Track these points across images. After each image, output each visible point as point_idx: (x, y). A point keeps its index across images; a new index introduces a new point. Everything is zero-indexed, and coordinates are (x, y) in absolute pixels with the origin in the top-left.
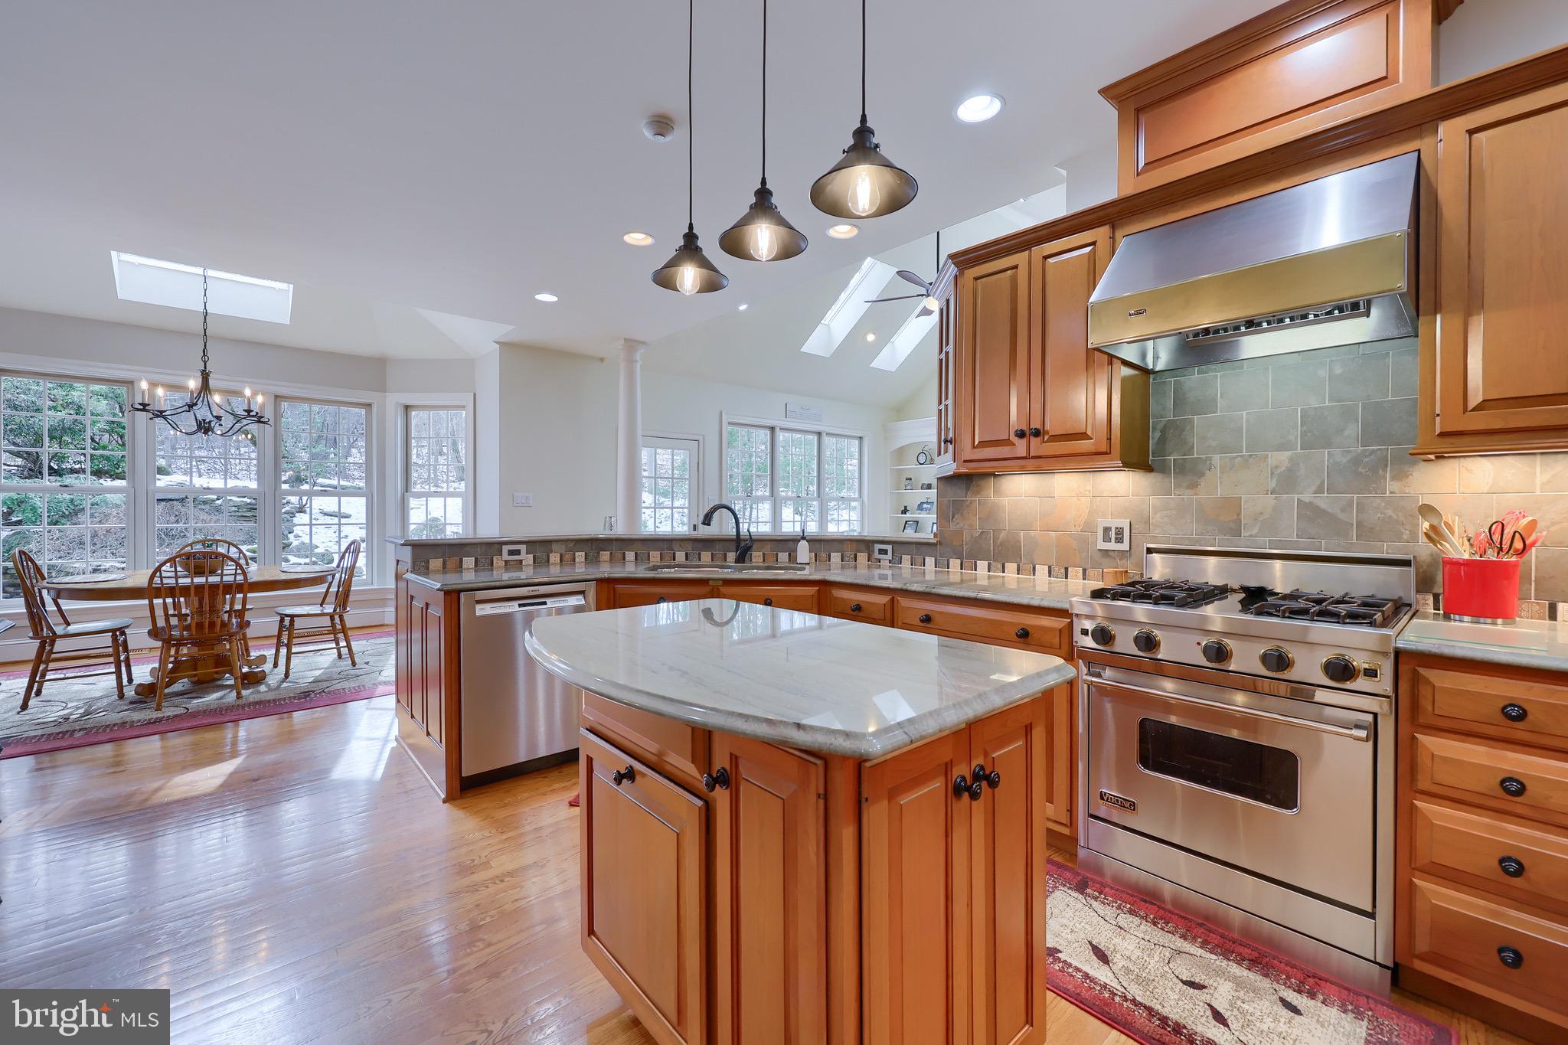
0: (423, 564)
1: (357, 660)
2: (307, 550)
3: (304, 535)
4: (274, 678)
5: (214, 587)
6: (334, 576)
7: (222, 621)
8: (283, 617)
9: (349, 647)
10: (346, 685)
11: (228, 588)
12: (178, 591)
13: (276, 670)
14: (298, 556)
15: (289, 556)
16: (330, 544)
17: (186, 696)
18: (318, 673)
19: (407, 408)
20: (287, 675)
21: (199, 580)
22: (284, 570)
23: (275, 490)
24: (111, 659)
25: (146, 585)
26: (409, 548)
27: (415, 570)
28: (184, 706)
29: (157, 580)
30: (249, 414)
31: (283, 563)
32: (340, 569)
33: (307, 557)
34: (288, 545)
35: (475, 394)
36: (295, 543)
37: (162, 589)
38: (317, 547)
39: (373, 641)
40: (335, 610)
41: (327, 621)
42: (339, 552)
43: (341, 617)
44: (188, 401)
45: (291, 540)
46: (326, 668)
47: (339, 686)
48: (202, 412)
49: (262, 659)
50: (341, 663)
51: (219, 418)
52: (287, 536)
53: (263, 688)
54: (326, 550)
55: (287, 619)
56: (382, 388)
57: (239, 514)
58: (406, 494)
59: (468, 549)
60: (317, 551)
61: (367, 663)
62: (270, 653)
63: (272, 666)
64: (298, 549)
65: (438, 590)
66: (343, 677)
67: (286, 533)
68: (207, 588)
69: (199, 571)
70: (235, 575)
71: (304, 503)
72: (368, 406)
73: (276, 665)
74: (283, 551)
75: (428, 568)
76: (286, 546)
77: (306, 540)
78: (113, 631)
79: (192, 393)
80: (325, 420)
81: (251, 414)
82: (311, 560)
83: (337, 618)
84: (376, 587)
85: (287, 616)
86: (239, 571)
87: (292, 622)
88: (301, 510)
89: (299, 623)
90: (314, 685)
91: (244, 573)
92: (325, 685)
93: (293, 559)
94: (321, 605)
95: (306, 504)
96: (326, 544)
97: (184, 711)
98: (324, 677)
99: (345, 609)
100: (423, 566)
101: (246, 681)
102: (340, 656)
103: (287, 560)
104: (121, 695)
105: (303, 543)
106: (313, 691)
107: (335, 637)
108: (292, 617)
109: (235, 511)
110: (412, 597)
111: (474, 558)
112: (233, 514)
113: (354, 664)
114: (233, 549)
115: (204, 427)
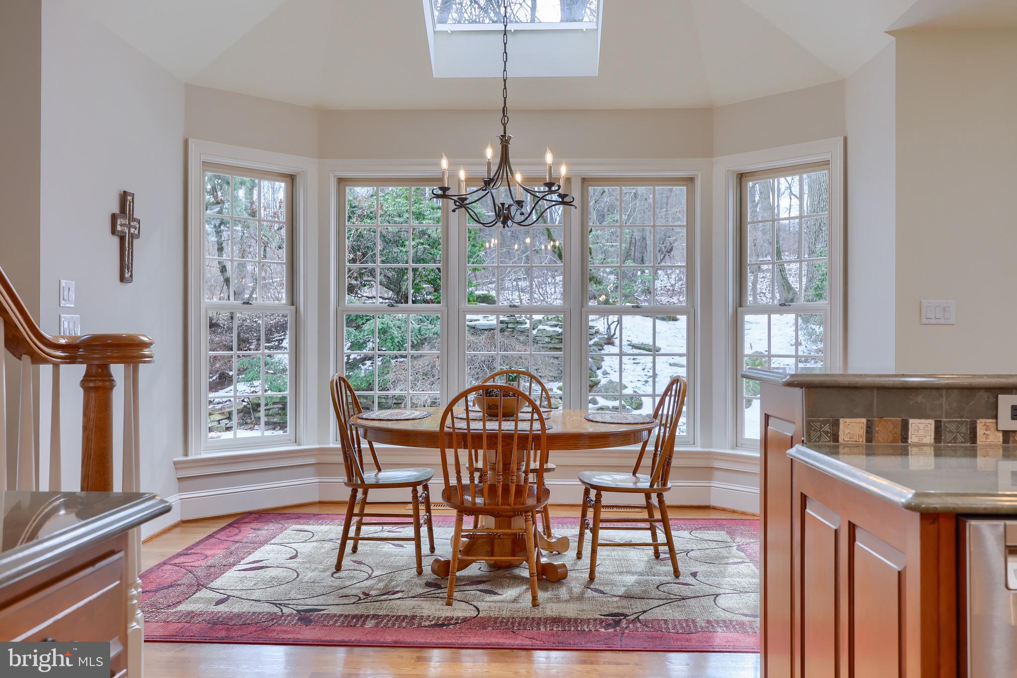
0: (827, 428)
1: (681, 568)
2: (615, 390)
3: (612, 372)
4: (578, 575)
5: (508, 437)
6: (650, 431)
7: (517, 486)
8: (589, 487)
9: (670, 543)
10: (670, 613)
11: (525, 441)
12: (469, 439)
13: (580, 562)
14: (606, 397)
15: (597, 397)
16: (639, 384)
17: (481, 587)
18: (631, 579)
19: (742, 177)
20: (592, 577)
21: (492, 426)
22: (590, 417)
23: (582, 306)
24: (411, 520)
25: (438, 429)
26: (798, 393)
27: (811, 439)
28: (475, 604)
29: (448, 421)
30: (550, 188)
31: (590, 406)
32: (658, 421)
33: (615, 399)
34: (597, 383)
35: (845, 139)
36: (604, 381)
37: (454, 436)
38: (625, 387)
39: (697, 534)
40: (652, 485)
41: (640, 499)
42: (654, 396)
43: (660, 496)
44: (485, 175)
45: (599, 378)
46: (641, 574)
47: (658, 614)
48: (501, 194)
49: (564, 543)
50: (658, 567)
51: (520, 203)
52: (595, 373)
53: (563, 592)
54: (635, 392)
55: (593, 493)
56: (708, 152)
57: (551, 346)
58: (739, 309)
59: (920, 399)
60: (625, 392)
61: (694, 575)
62: (572, 532)
63: (575, 555)
64: (607, 389)
65: (909, 507)
66: (663, 595)
67: (594, 368)
68: (500, 438)
69: (492, 412)
70: (532, 420)
71: (612, 332)
72: (689, 181)
73: (579, 556)
74: (590, 391)
75: (835, 438)
76: (593, 385)
77: (615, 377)
78: (414, 485)
79: (489, 164)
80: (633, 235)
81: (553, 188)
82: (620, 402)
83: (654, 496)
84: (698, 449)
85: (594, 487)
86: (536, 416)
87: (599, 496)
88: (610, 341)
89: (607, 498)
90: (625, 603)
91: (541, 420)
92: (639, 606)
93: (602, 402)
94: (634, 473)
95: (614, 334)
96: (633, 385)
97: (474, 613)
98: (637, 590)
99: (665, 484)
100: (826, 433)
101: (544, 577)
102: (657, 555)
103: (595, 402)
104: (420, 572)
105: (611, 382)
106: (626, 616)
107: (651, 525)
108: (599, 489)
109: (548, 343)
110: (804, 498)
111: (932, 422)
112: (544, 345)
113: (677, 573)
114: (536, 387)
115: (503, 216)
